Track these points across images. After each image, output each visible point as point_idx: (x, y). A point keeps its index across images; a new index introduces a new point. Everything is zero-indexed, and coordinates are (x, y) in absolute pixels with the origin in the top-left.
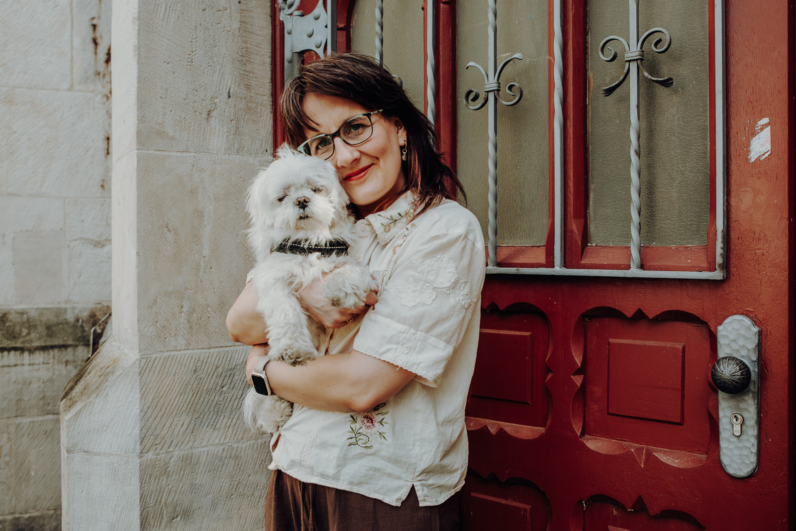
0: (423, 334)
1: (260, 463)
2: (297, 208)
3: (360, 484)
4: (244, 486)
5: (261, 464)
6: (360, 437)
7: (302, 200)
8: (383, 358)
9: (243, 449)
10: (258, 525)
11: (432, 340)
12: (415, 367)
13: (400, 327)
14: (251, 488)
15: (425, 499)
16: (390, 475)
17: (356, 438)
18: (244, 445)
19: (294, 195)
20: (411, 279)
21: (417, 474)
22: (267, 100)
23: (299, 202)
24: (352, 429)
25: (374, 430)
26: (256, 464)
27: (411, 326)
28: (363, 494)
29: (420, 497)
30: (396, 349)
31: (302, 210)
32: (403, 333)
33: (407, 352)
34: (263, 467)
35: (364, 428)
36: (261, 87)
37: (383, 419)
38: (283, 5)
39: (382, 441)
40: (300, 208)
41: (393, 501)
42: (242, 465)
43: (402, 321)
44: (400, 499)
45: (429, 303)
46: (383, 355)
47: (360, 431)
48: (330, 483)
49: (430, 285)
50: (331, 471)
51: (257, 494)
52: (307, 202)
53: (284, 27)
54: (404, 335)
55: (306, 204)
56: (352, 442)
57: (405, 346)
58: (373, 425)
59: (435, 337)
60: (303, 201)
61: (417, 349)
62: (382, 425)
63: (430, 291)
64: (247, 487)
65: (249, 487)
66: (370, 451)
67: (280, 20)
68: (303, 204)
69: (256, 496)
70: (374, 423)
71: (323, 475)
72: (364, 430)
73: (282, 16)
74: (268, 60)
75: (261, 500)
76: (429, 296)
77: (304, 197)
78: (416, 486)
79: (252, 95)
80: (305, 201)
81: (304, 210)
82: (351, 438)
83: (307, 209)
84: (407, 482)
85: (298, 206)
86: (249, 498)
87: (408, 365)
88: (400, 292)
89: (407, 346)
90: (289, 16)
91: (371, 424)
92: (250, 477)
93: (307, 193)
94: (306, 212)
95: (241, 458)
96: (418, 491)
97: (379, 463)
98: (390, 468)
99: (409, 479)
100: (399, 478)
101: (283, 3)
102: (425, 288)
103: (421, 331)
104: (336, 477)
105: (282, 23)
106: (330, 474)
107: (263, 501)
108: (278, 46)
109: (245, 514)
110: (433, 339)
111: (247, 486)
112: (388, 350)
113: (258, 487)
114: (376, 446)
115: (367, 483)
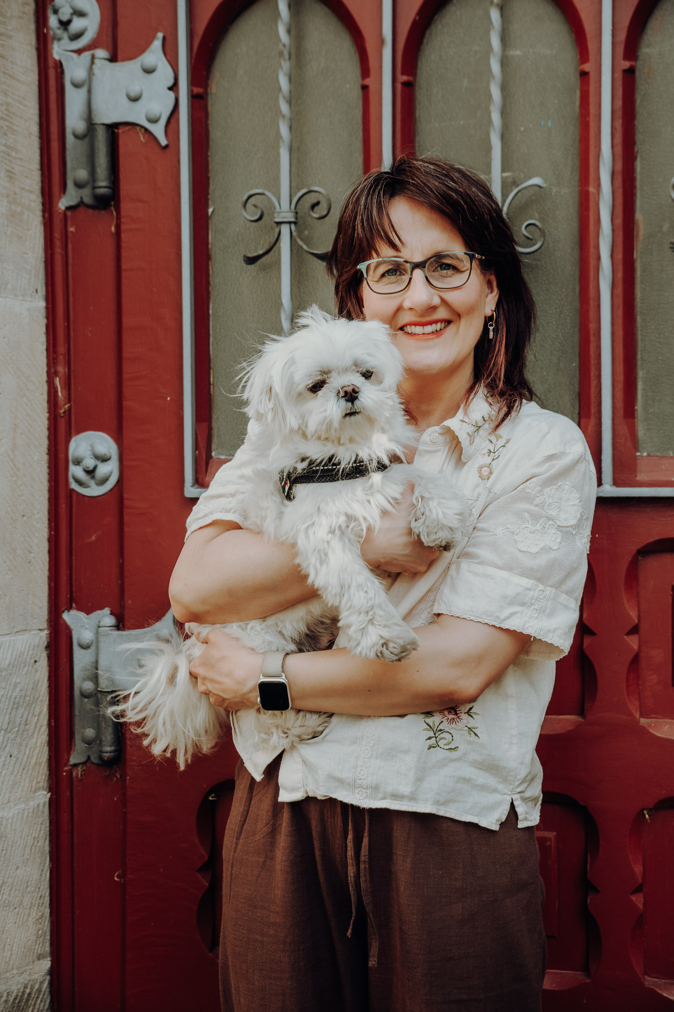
0: (554, 590)
1: (31, 844)
2: (343, 402)
3: (446, 803)
4: (9, 888)
5: (32, 846)
6: (442, 736)
7: (349, 389)
8: (505, 626)
9: (10, 821)
10: (27, 959)
11: (563, 598)
12: (550, 635)
13: (526, 582)
14: (19, 890)
15: (526, 818)
16: (483, 788)
17: (436, 738)
18: (11, 814)
19: (337, 382)
20: (527, 515)
21: (517, 783)
22: (35, 201)
23: (346, 392)
24: (428, 725)
25: (461, 724)
26: (26, 847)
27: (539, 580)
28: (451, 817)
29: (521, 815)
30: (522, 612)
31: (350, 404)
32: (529, 589)
33: (536, 616)
34: (35, 850)
35: (445, 723)
36: (26, 177)
37: (471, 709)
38: (59, 32)
39: (472, 739)
40: (347, 401)
41: (493, 823)
42: (7, 850)
43: (527, 573)
44: (500, 820)
45: (555, 547)
46: (505, 622)
47: (441, 727)
48: (406, 805)
49: (553, 523)
50: (405, 789)
51: (27, 901)
52: (357, 392)
53: (62, 72)
54: (532, 593)
55: (356, 395)
56: (431, 743)
57: (533, 607)
58: (458, 718)
59: (566, 594)
60: (351, 391)
61: (548, 611)
62: (472, 716)
63: (554, 531)
64: (14, 890)
65: (16, 890)
66: (455, 755)
67: (55, 60)
68: (351, 396)
69: (25, 904)
70: (459, 715)
71: (395, 796)
72: (445, 726)
73: (58, 51)
74: (35, 129)
75: (32, 911)
76: (553, 539)
77: (353, 385)
78: (516, 800)
79: (17, 190)
80: (353, 390)
81: (353, 403)
82: (430, 738)
83: (357, 402)
84: (505, 796)
85: (344, 399)
86: (16, 910)
87: (542, 633)
88: (513, 533)
89: (536, 607)
90: (74, 55)
91: (455, 717)
92: (19, 871)
93: (358, 381)
94: (356, 407)
95: (6, 837)
96: (517, 807)
97: (469, 771)
98: (483, 778)
99: (506, 791)
100: (495, 791)
101: (59, 28)
102: (547, 526)
103: (551, 586)
104: (412, 798)
105: (59, 66)
106: (406, 794)
107: (34, 914)
108: (53, 105)
109: (11, 940)
110: (564, 596)
111: (14, 888)
112: (512, 614)
113: (29, 889)
114: (463, 747)
115: (455, 801)
